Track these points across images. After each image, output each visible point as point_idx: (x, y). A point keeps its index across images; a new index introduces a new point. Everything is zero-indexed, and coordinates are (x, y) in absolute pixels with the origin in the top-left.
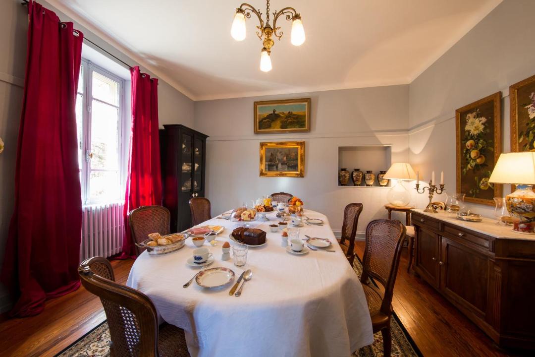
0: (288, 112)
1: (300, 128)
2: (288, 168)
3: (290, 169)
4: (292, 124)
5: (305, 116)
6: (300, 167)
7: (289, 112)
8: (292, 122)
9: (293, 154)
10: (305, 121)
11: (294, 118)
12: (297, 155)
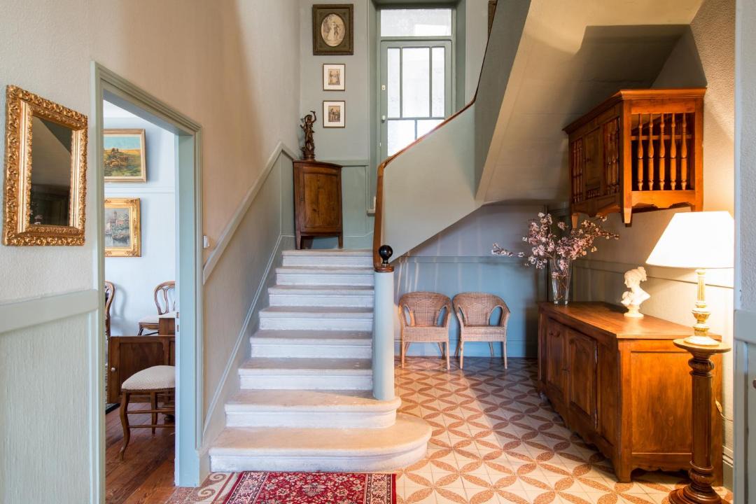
0: (111, 148)
1: (132, 175)
2: (114, 242)
3: (117, 243)
4: (119, 168)
5: (139, 157)
6: (133, 241)
7: (113, 150)
8: (117, 166)
9: (122, 218)
10: (140, 165)
11: (122, 160)
12: (127, 221)
